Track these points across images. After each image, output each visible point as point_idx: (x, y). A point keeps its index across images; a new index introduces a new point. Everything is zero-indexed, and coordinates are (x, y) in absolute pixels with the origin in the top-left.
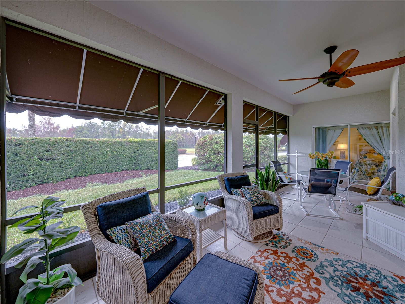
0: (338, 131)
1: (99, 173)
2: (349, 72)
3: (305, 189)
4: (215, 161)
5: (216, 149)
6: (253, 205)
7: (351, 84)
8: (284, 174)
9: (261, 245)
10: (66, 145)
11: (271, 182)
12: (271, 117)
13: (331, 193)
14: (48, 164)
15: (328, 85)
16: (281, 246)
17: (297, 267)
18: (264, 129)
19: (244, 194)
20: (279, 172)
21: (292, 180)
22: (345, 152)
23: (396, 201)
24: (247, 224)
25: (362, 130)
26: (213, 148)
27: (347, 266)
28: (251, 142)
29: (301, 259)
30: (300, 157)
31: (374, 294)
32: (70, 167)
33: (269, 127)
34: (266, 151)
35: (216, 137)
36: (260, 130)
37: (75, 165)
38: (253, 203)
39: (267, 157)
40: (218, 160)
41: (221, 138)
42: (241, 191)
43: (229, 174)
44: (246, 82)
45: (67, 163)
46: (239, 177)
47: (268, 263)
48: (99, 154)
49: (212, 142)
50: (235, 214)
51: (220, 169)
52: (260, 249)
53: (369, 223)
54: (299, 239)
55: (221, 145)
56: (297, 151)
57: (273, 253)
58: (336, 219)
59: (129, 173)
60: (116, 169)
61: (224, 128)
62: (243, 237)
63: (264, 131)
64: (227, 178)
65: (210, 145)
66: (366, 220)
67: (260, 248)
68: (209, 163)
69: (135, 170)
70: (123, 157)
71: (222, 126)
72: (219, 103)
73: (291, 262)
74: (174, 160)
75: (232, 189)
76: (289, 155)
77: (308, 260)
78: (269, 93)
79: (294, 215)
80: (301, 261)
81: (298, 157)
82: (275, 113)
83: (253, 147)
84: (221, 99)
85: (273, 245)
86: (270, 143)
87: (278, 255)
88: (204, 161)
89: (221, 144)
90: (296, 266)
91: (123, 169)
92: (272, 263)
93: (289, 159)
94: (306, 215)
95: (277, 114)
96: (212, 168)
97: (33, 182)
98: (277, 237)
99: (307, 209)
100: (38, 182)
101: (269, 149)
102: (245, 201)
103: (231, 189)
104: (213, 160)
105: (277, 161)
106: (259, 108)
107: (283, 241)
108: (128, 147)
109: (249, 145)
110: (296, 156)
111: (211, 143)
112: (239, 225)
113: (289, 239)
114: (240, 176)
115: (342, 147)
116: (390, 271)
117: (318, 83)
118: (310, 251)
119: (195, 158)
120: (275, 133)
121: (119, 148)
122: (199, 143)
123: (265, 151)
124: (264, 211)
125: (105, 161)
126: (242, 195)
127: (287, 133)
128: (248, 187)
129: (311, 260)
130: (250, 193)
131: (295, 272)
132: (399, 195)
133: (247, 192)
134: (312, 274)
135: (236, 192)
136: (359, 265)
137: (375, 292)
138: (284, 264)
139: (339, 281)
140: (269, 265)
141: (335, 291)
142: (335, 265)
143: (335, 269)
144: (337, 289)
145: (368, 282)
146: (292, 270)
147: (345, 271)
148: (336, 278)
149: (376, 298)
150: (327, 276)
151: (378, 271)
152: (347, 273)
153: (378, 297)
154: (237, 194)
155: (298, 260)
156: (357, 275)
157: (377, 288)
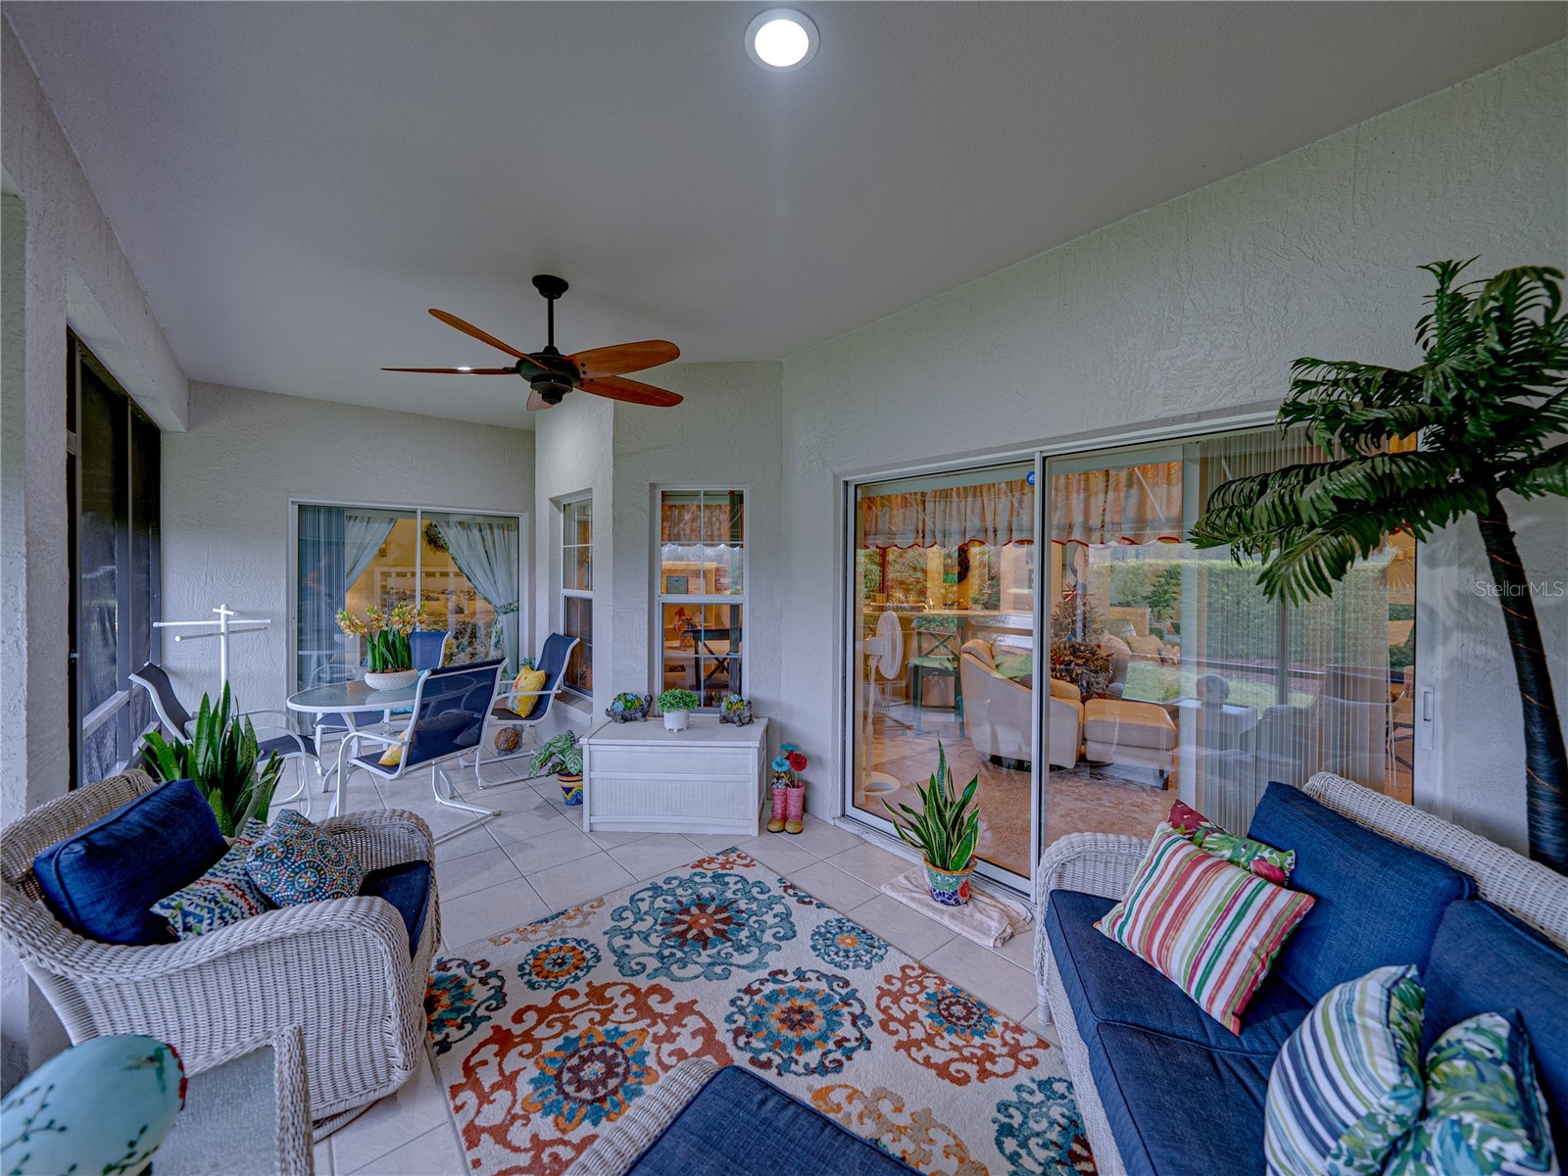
17: (597, 1010)
27: (643, 911)
29: (572, 982)
30: (241, 631)
31: (720, 922)
47: (535, 1089)
53: (597, 785)
54: (498, 941)
64: (77, 847)
66: (591, 780)
75: (164, 901)
77: (585, 970)
80: (581, 987)
103: (155, 907)
116: (684, 865)
118: (558, 943)
129: (591, 963)
130: (310, 862)
131: (610, 1026)
132: (629, 697)
133: (293, 863)
134: (634, 990)
135: (203, 908)
136: (651, 893)
137: (716, 917)
138: (566, 1038)
139: (675, 951)
140: (546, 1089)
141: (697, 977)
142: (629, 928)
143: (642, 935)
144: (692, 970)
145: (694, 910)
146: (600, 1029)
147: (655, 924)
148: (666, 952)
149: (728, 925)
150: (653, 964)
151: (675, 878)
152: (661, 925)
153: (727, 921)
154: (217, 915)
155: (574, 994)
156: (673, 914)
157: (710, 910)
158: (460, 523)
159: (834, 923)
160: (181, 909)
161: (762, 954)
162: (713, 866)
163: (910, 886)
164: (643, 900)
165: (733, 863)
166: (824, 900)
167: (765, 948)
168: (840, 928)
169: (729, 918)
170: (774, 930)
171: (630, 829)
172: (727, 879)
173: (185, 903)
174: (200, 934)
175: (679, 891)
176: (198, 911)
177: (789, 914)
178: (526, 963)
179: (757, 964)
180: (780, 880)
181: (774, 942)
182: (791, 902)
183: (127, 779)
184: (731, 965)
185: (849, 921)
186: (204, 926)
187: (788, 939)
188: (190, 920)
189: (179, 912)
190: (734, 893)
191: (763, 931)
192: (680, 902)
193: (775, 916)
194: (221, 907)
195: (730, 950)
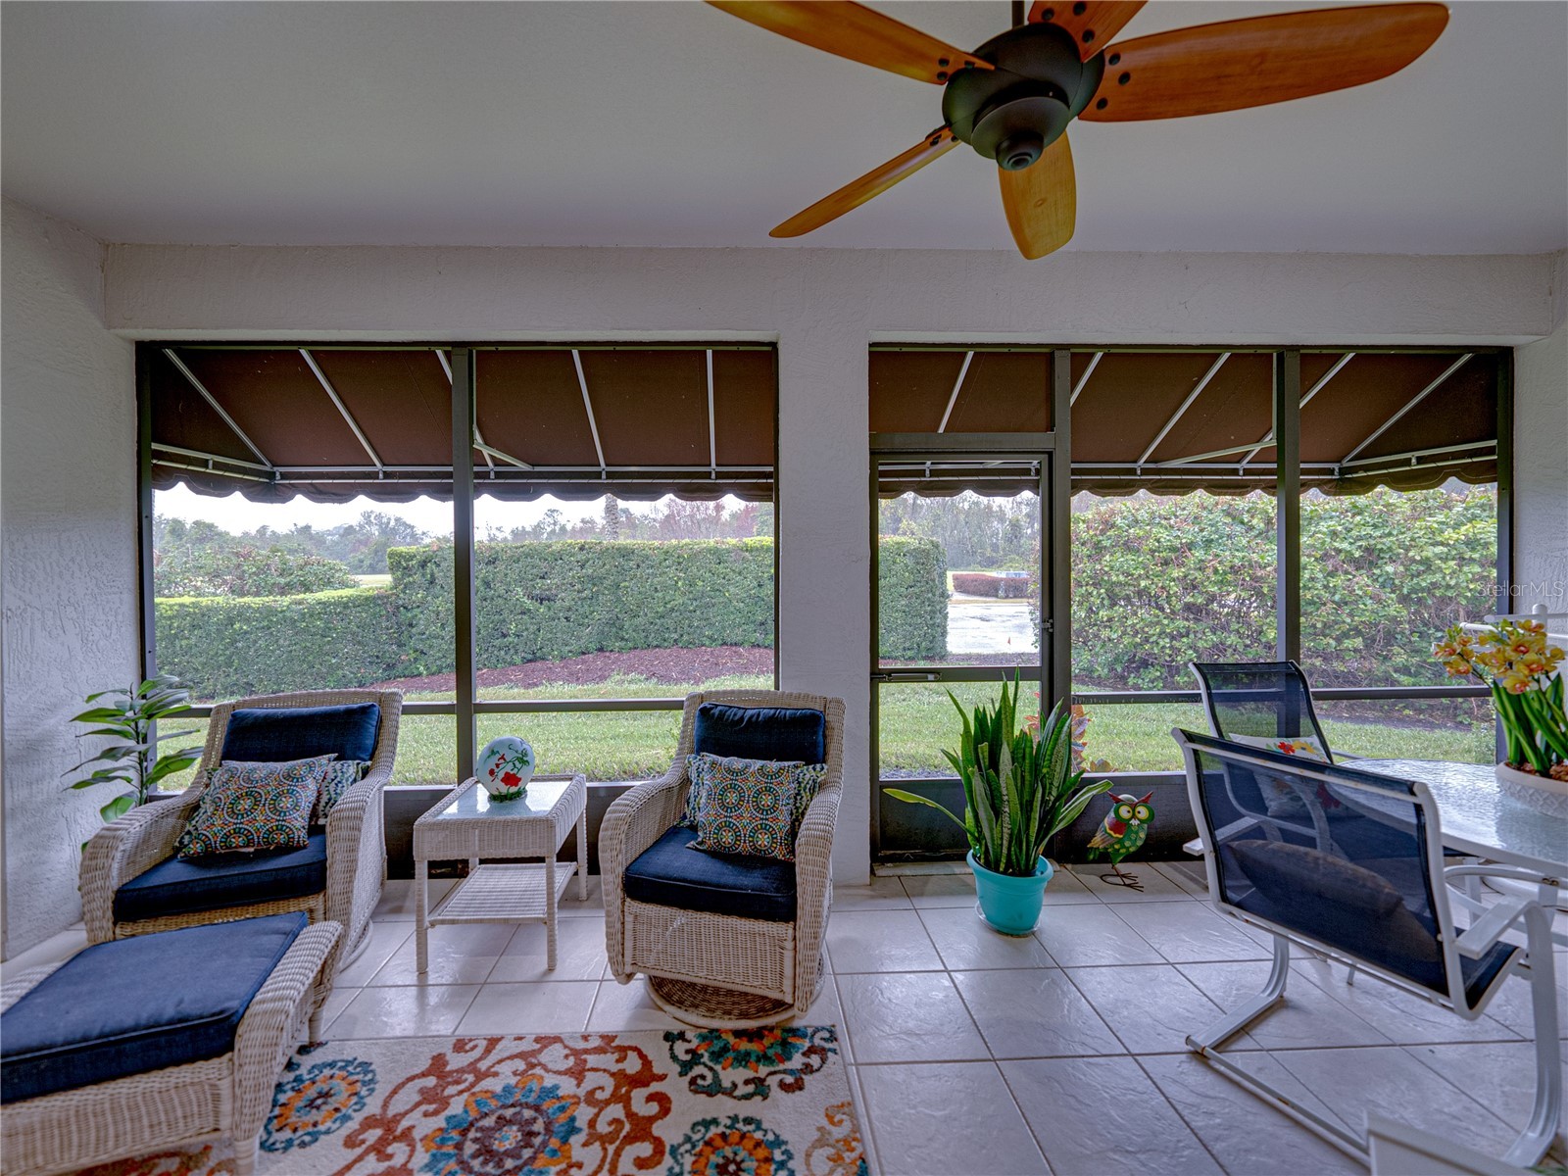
1: (657, 646)
10: (578, 562)
14: (541, 610)
32: (586, 621)
37: (597, 617)
45: (581, 611)
48: (656, 588)
59: (740, 656)
60: (705, 639)
69: (766, 647)
70: (722, 600)
74: (919, 621)
91: (723, 640)
97: (516, 652)
98: (768, 1041)
100: (526, 655)
108: (737, 566)
121: (710, 571)
125: (672, 610)
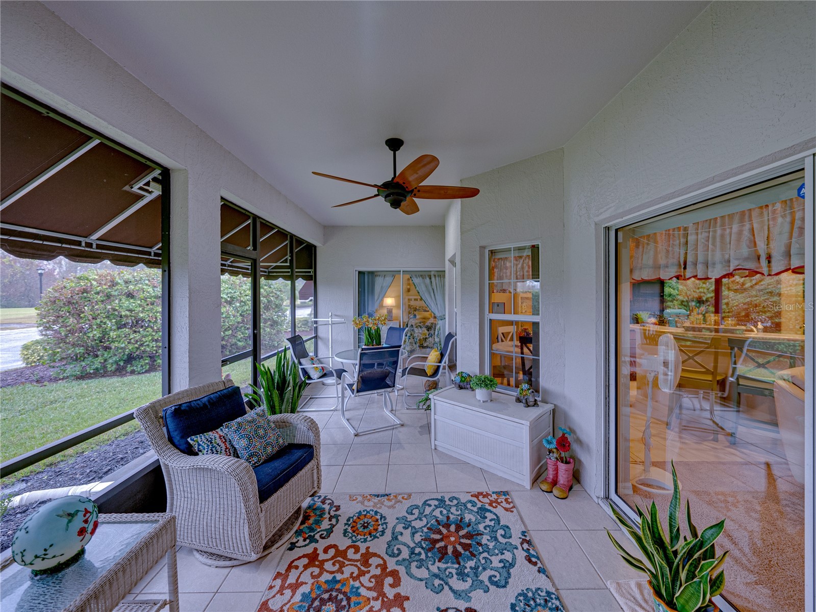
0: (389, 279)
2: (419, 191)
3: (350, 386)
4: (123, 345)
5: (128, 313)
6: (256, 463)
7: (416, 209)
8: (311, 362)
9: (280, 556)
11: (290, 388)
12: (283, 243)
13: (389, 387)
15: (392, 205)
16: (323, 532)
17: (359, 568)
18: (267, 267)
19: (230, 441)
20: (302, 360)
21: (325, 372)
22: (392, 309)
23: (461, 384)
24: (242, 521)
25: (415, 279)
26: (115, 310)
27: (425, 514)
28: (233, 292)
29: (362, 542)
30: (336, 324)
31: (462, 546)
33: (275, 264)
34: (267, 311)
35: (128, 279)
36: (261, 269)
38: (255, 459)
39: (269, 323)
40: (137, 341)
41: (147, 282)
42: (220, 436)
43: (178, 394)
44: (229, 152)
46: (212, 396)
47: (301, 601)
49: (113, 293)
50: (203, 506)
51: (142, 366)
52: (277, 571)
53: (438, 423)
54: (352, 498)
55: (146, 301)
56: (331, 313)
57: (308, 563)
58: (396, 428)
61: (163, 260)
62: (231, 559)
63: (265, 272)
64: (173, 408)
65: (102, 301)
66: (435, 419)
67: (278, 566)
68: (99, 353)
71: (153, 254)
72: (140, 188)
73: (347, 563)
75: (193, 437)
76: (316, 321)
77: (372, 538)
78: (280, 193)
79: (335, 444)
80: (363, 548)
81: (333, 324)
82: (292, 236)
83: (238, 304)
84: (149, 178)
85: (305, 540)
86: (276, 294)
87: (319, 561)
88: (81, 350)
89: (145, 299)
90: (356, 566)
92: (310, 593)
93: (316, 328)
94: (353, 436)
95: (296, 240)
96: (111, 368)
98: (312, 514)
99: (354, 423)
101: (274, 307)
102: (237, 464)
103: (189, 440)
104: (116, 344)
105: (297, 337)
106: (258, 220)
107: (325, 516)
109: (229, 299)
110: (330, 323)
111: (109, 296)
112: (217, 533)
113: (335, 506)
114: (216, 393)
115: (389, 301)
116: (467, 491)
117: (376, 196)
118: (373, 513)
119: (37, 342)
120: (292, 278)
122: (57, 295)
123: (265, 311)
124: (285, 470)
126: (223, 445)
127: (312, 278)
128: (239, 419)
129: (378, 535)
130: (247, 434)
131: (357, 584)
132: (464, 375)
133: (240, 434)
134: (384, 567)
135: (205, 444)
136: (436, 503)
137: (463, 541)
138: (334, 577)
139: (422, 552)
140: (304, 604)
141: (421, 580)
142: (410, 522)
143: (414, 530)
144: (423, 573)
145: (453, 528)
146: (352, 582)
147: (425, 526)
148: (417, 550)
149: (465, 550)
150: (405, 554)
151: (456, 499)
152: (428, 529)
153: (466, 547)
154: (210, 449)
155: (357, 550)
156: (439, 524)
157: (462, 533)
158: (421, 275)
159: (543, 594)
160: (198, 442)
161: (473, 588)
162: (486, 500)
163: (639, 597)
164: (430, 506)
165: (499, 504)
166: (549, 567)
167: (478, 584)
168: (546, 601)
169: (470, 545)
170: (493, 573)
171: (454, 455)
172: (487, 514)
173: (199, 440)
174: (203, 454)
175: (453, 510)
176: (203, 444)
177: (512, 565)
178: (353, 517)
179: (463, 595)
180: (523, 533)
181: (487, 583)
182: (521, 555)
183: (224, 382)
184: (447, 584)
185: (558, 598)
186: (205, 452)
187: (498, 586)
188: (200, 447)
189: (197, 444)
190: (485, 528)
191: (484, 569)
192: (448, 518)
193: (501, 561)
194: (212, 445)
195: (454, 571)
